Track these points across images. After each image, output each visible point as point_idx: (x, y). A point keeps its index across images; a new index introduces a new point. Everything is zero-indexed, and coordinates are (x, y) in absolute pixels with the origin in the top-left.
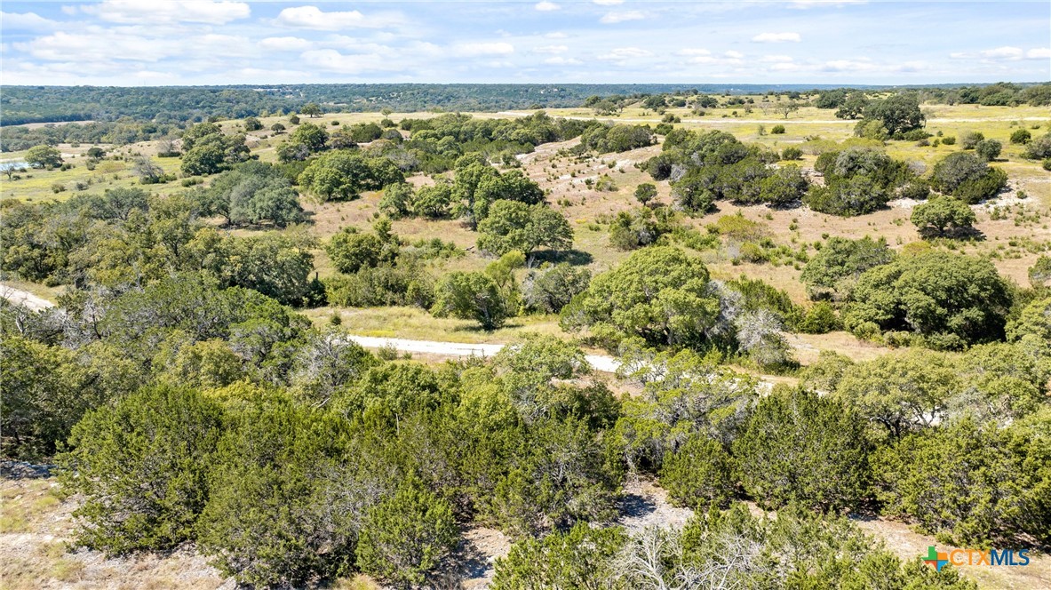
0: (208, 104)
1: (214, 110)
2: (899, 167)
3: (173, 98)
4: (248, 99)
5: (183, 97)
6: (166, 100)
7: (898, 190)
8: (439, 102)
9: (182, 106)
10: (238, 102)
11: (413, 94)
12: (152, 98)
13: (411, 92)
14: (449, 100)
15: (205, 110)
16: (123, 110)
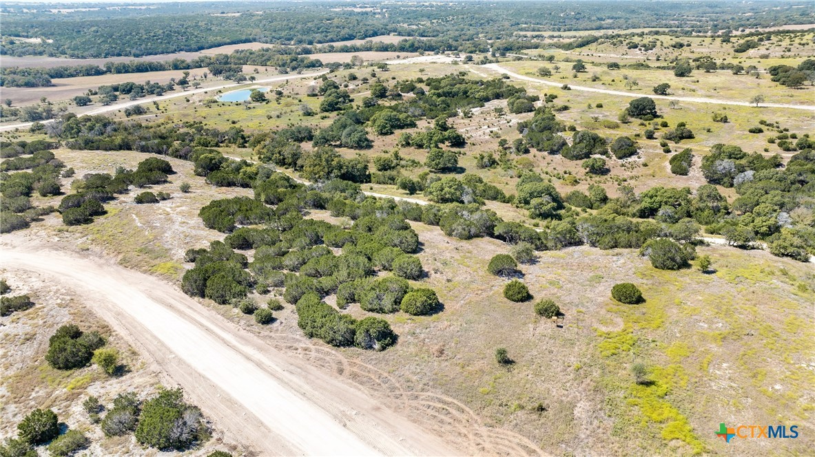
0: (325, 30)
1: (328, 34)
2: (601, 140)
3: (304, 25)
4: (350, 25)
5: (309, 24)
6: (299, 27)
7: (597, 151)
8: (481, 24)
9: (308, 31)
10: (343, 28)
11: (463, 18)
12: (291, 25)
13: (462, 16)
14: (488, 24)
15: (323, 34)
16: (274, 34)
